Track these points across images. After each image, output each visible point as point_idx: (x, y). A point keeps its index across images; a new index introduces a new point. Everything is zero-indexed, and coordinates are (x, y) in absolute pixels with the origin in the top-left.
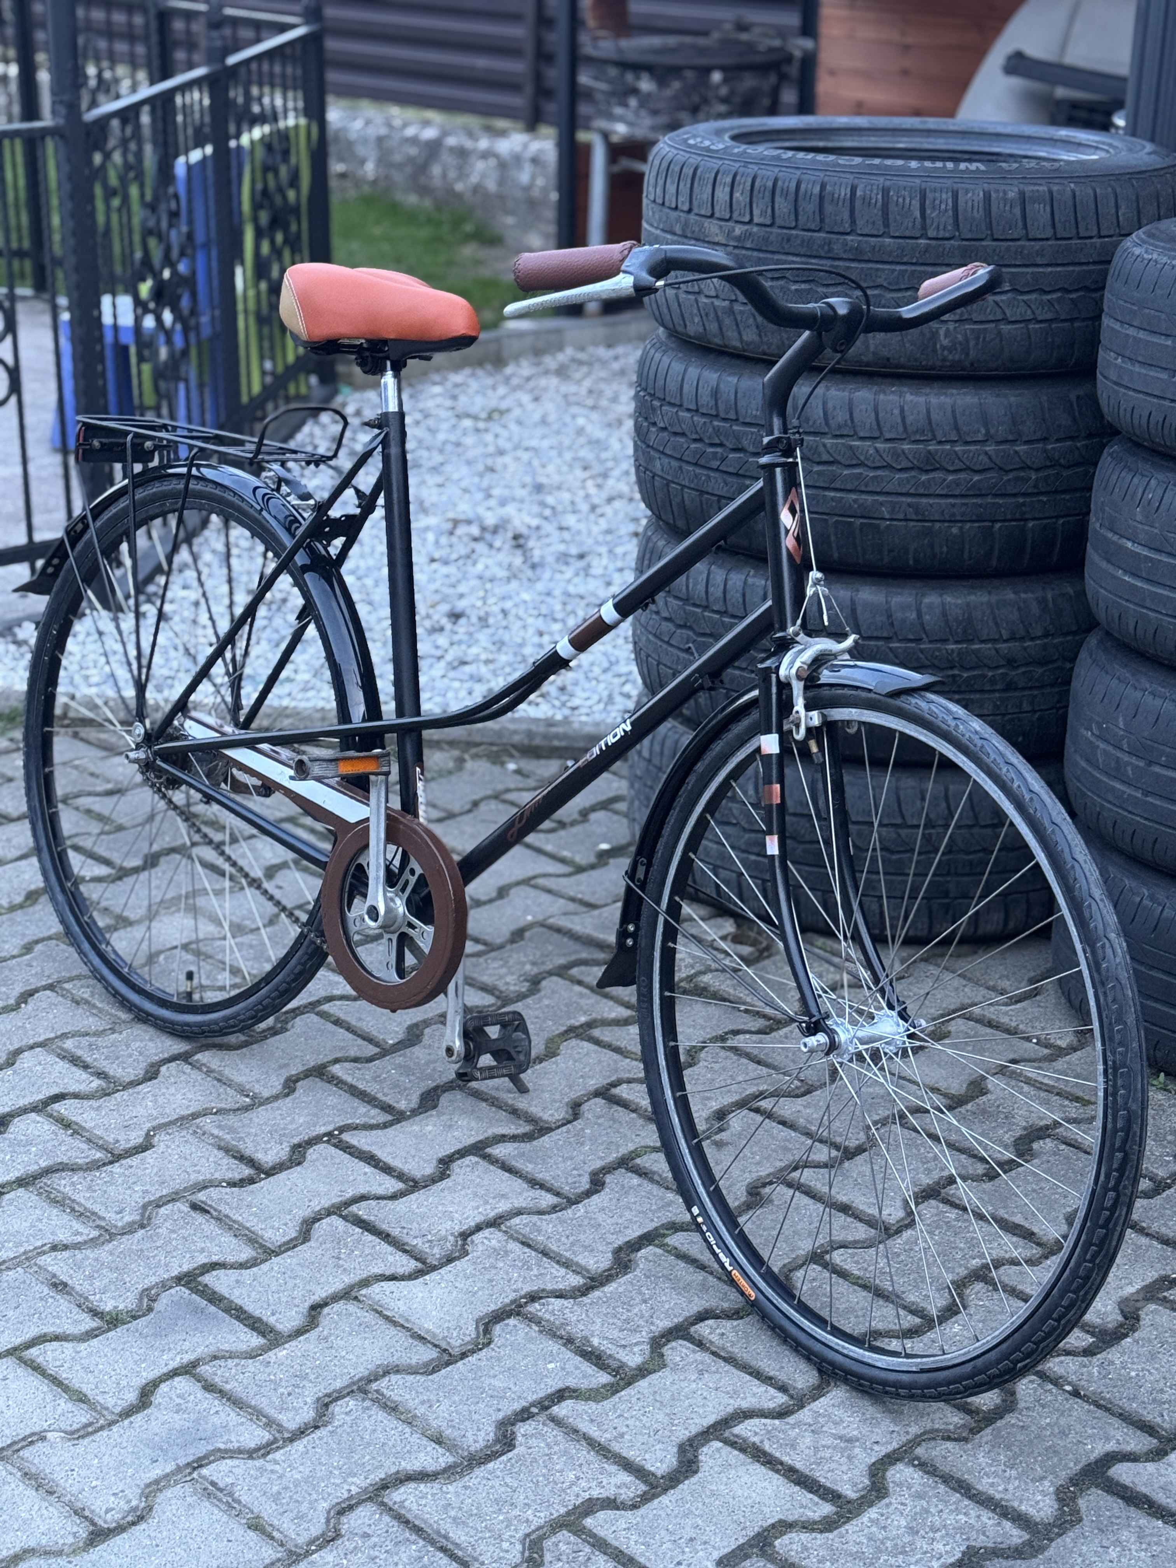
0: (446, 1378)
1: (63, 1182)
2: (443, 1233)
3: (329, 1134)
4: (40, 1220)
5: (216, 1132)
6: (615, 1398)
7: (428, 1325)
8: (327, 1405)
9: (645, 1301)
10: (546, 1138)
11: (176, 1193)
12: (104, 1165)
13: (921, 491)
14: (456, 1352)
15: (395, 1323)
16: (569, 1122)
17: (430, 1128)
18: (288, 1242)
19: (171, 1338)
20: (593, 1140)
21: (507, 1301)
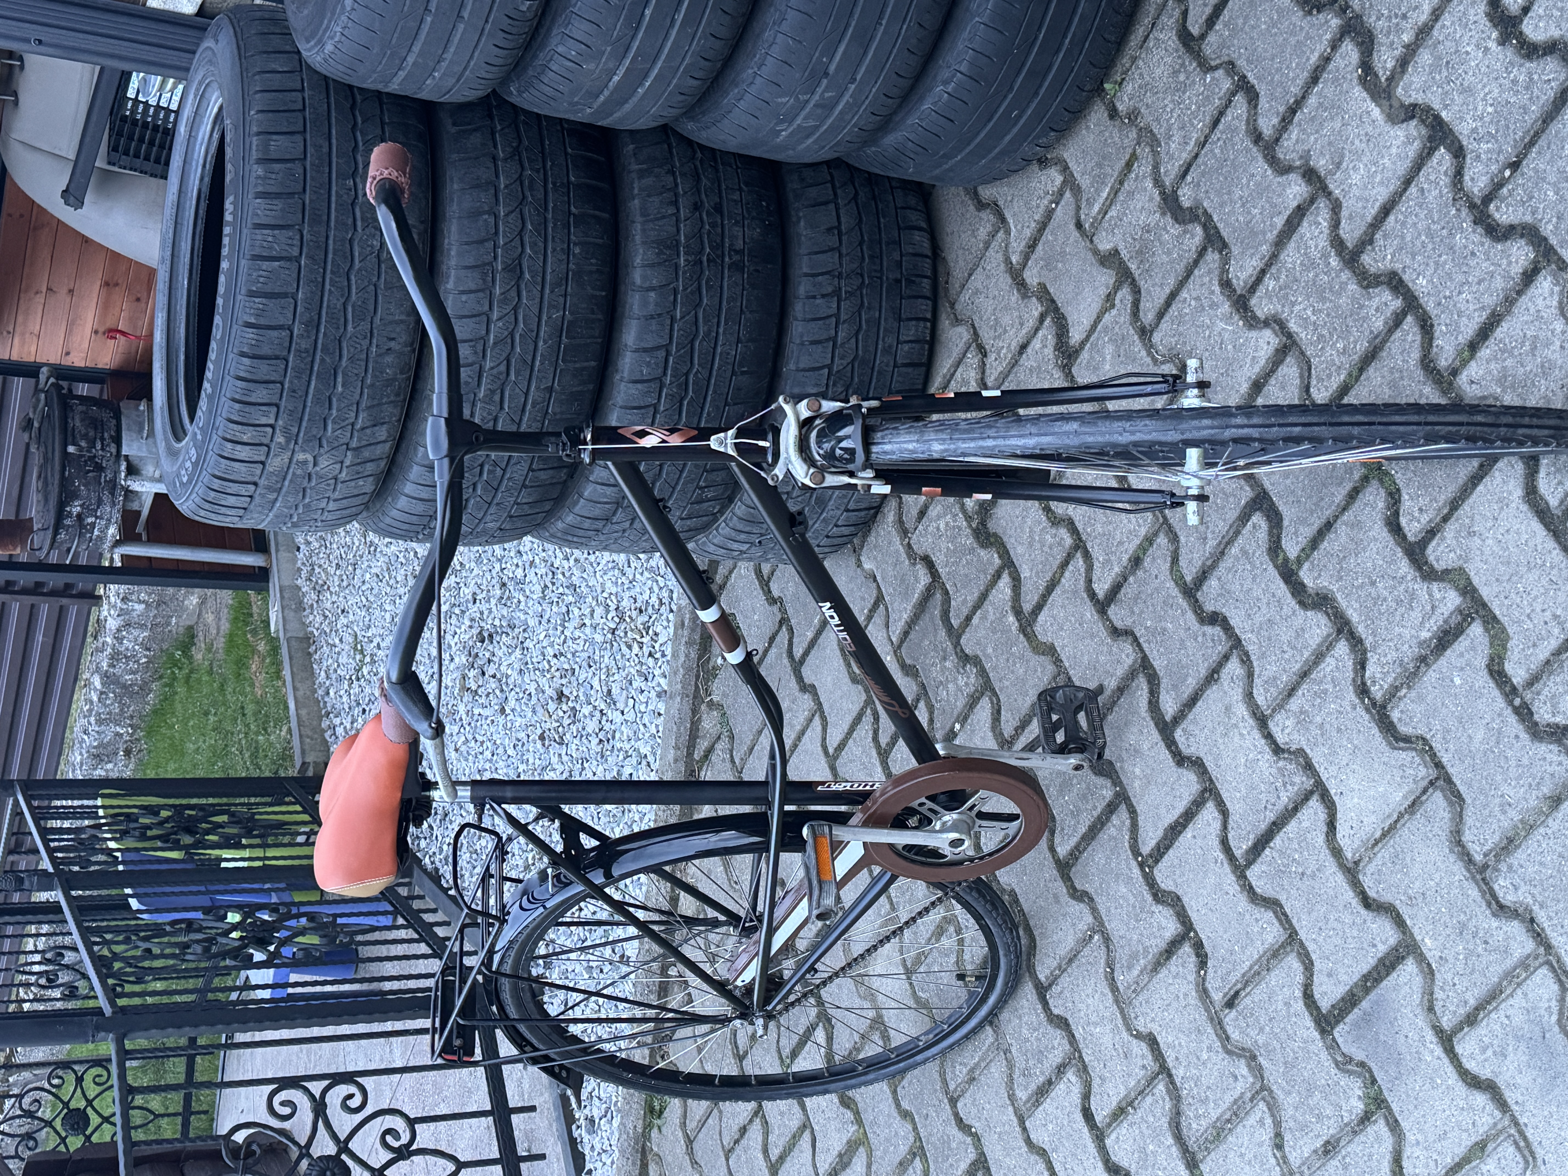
0: (1470, 786)
1: (1194, 1126)
2: (1274, 771)
3: (1141, 865)
4: (1242, 1155)
5: (1136, 972)
6: (1504, 620)
7: (1398, 797)
8: (1501, 907)
9: (1373, 583)
10: (1156, 664)
11: (1212, 1020)
12: (1173, 1082)
13: (539, 279)
14: (1433, 773)
15: (1393, 828)
16: (1136, 639)
17: (1137, 771)
18: (1280, 921)
19: (1403, 1050)
20: (1161, 619)
21: (1367, 717)
